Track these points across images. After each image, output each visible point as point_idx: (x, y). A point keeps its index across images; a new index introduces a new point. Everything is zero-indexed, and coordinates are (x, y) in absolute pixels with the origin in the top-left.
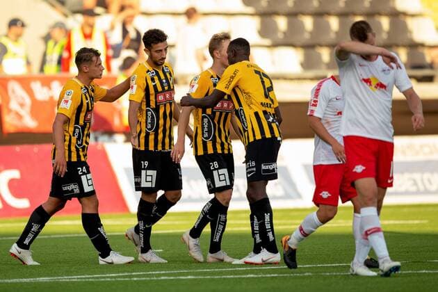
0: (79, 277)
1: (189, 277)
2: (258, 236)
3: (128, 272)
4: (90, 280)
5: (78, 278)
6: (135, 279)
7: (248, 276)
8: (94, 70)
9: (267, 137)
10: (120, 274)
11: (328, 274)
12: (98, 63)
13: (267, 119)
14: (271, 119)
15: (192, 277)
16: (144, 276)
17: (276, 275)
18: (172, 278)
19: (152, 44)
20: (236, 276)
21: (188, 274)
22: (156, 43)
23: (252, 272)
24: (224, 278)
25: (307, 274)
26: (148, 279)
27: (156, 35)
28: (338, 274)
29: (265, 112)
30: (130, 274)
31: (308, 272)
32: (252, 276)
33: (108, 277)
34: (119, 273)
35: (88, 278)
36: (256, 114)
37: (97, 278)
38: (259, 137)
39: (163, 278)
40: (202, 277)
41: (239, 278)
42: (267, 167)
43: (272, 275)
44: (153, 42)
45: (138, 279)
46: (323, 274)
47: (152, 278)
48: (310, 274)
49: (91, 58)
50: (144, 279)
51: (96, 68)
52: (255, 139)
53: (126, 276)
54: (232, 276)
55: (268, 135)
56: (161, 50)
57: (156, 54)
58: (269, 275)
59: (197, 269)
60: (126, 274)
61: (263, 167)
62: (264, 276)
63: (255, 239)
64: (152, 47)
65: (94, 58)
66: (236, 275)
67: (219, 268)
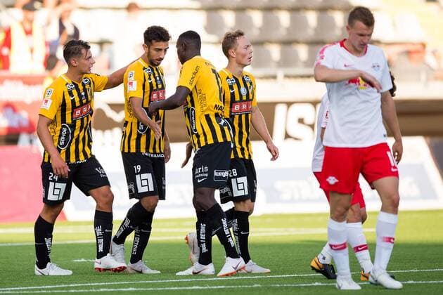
0: (13, 289)
1: (130, 289)
2: (204, 246)
3: (65, 283)
4: (25, 292)
5: (11, 290)
6: (73, 291)
7: (194, 287)
8: (84, 64)
9: (219, 141)
10: (57, 286)
11: (278, 285)
12: (88, 56)
13: (219, 121)
14: (223, 121)
15: (134, 289)
16: (82, 288)
17: (223, 287)
18: (112, 290)
19: (153, 41)
20: (180, 288)
21: (129, 286)
22: (158, 41)
23: (198, 283)
24: (168, 291)
25: (256, 286)
26: (86, 291)
27: (159, 33)
28: (289, 285)
29: (217, 115)
30: (66, 286)
31: (258, 283)
32: (197, 287)
33: (43, 289)
34: (55, 284)
35: (23, 290)
36: (207, 117)
37: (33, 290)
38: (211, 141)
39: (102, 290)
40: (145, 289)
41: (184, 290)
42: (219, 174)
43: (219, 287)
44: (154, 39)
45: (76, 291)
46: (273, 285)
47: (91, 290)
48: (259, 286)
49: (80, 50)
50: (82, 291)
51: (86, 62)
52: (207, 143)
53: (63, 288)
54: (176, 288)
55: (220, 139)
56: (160, 50)
57: (154, 52)
58: (215, 287)
59: (139, 280)
60: (63, 286)
61: (216, 174)
62: (210, 287)
63: (201, 248)
64: (152, 44)
65: (83, 51)
66: (181, 286)
67: (163, 279)
